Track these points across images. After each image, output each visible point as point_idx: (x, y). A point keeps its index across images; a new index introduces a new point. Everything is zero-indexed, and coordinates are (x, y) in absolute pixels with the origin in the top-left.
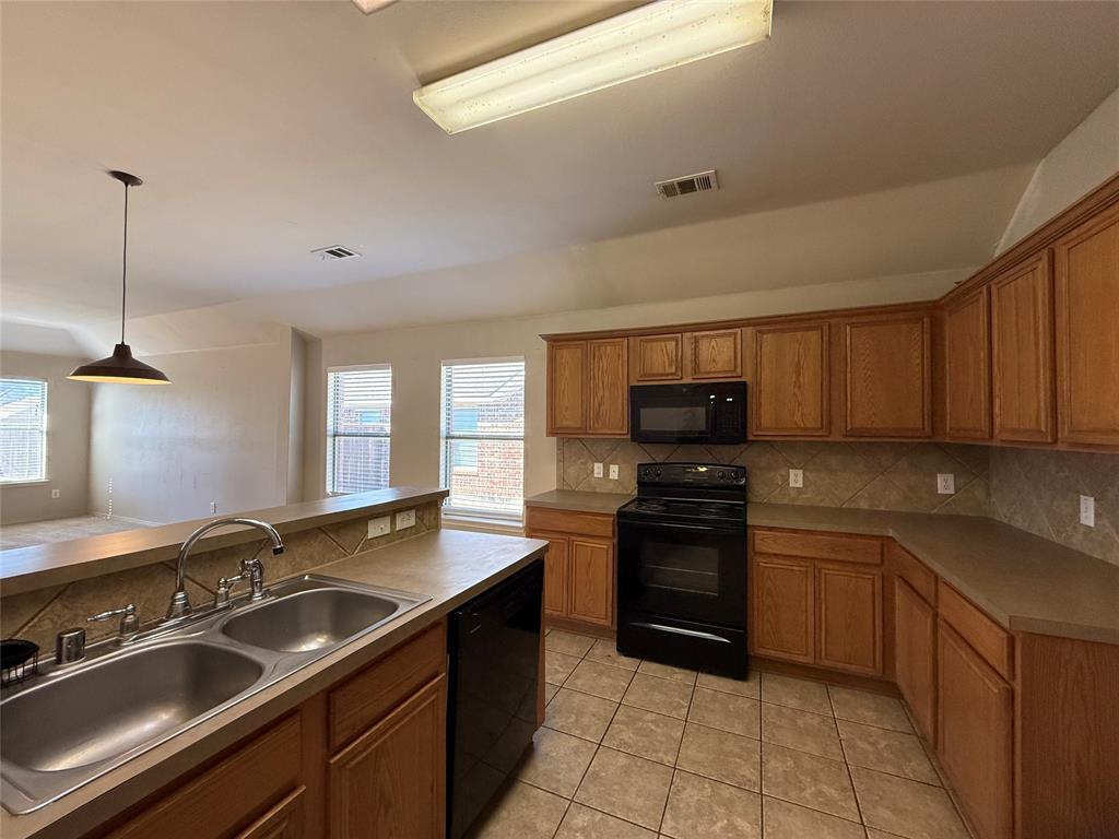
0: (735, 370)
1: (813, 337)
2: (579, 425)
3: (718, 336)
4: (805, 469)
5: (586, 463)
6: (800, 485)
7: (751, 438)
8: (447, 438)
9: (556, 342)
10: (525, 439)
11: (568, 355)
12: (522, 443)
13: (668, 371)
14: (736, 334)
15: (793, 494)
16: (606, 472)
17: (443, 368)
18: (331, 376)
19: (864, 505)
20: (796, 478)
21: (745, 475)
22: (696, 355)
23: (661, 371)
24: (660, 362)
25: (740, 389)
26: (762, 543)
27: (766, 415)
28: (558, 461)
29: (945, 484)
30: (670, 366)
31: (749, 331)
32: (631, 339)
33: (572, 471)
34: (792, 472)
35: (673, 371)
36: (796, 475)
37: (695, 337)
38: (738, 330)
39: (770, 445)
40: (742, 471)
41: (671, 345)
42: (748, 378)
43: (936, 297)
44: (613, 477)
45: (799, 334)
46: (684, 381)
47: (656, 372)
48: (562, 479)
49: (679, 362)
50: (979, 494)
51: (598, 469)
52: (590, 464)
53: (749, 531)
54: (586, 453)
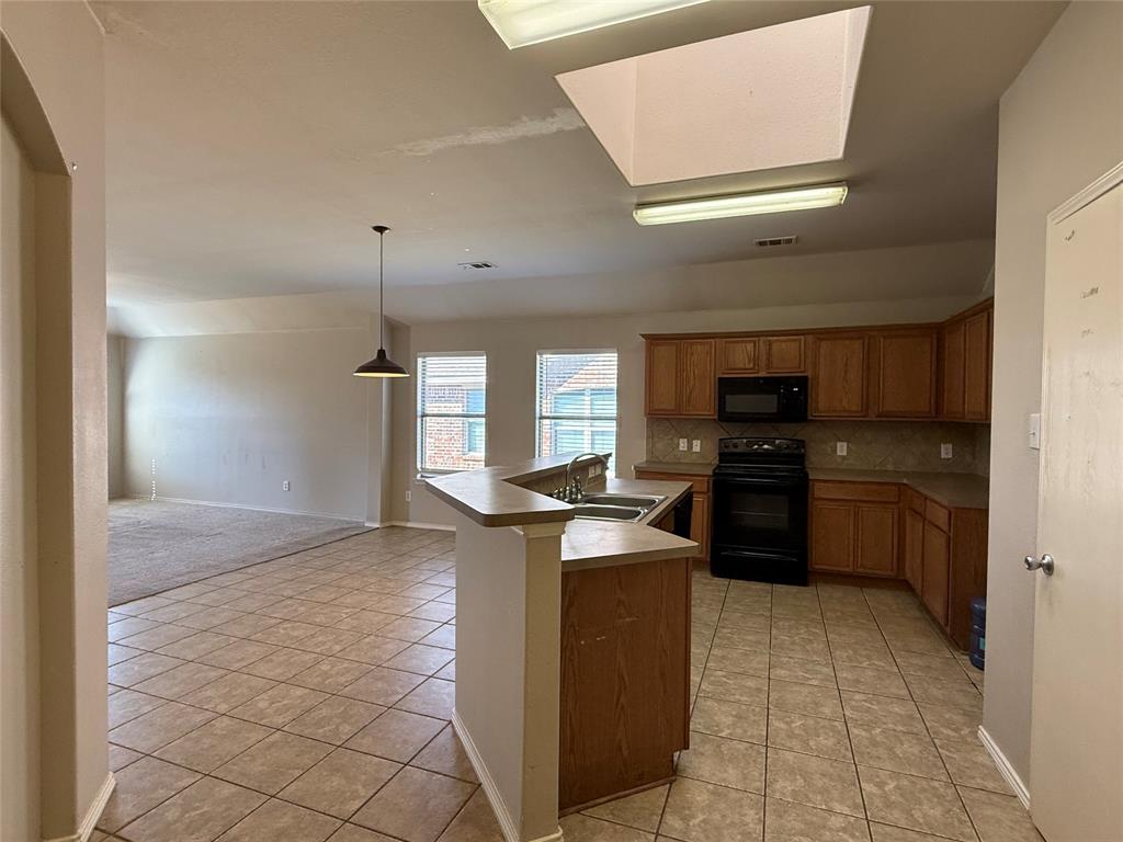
0: (800, 367)
1: (857, 345)
2: (673, 407)
3: (788, 341)
4: (848, 442)
5: (671, 439)
6: (845, 454)
7: (810, 418)
8: (540, 418)
9: (653, 340)
10: (619, 420)
11: (664, 352)
12: (614, 423)
13: (747, 366)
14: (800, 340)
15: (839, 460)
16: (690, 446)
17: (538, 357)
18: (420, 360)
19: (890, 467)
20: (842, 449)
21: (804, 447)
22: (769, 354)
23: (741, 366)
24: (741, 360)
25: (803, 382)
26: (819, 491)
27: (823, 401)
28: (648, 438)
29: (946, 451)
30: (749, 362)
31: (810, 338)
32: (717, 340)
33: (660, 446)
34: (839, 444)
35: (751, 366)
36: (842, 446)
37: (769, 341)
38: (802, 337)
39: (824, 423)
40: (801, 444)
41: (750, 347)
42: (809, 374)
43: (942, 320)
44: (696, 449)
45: (847, 342)
46: (760, 375)
47: (737, 367)
48: (650, 452)
49: (755, 359)
50: (968, 458)
51: (683, 444)
52: (676, 440)
53: (811, 483)
54: (673, 432)
